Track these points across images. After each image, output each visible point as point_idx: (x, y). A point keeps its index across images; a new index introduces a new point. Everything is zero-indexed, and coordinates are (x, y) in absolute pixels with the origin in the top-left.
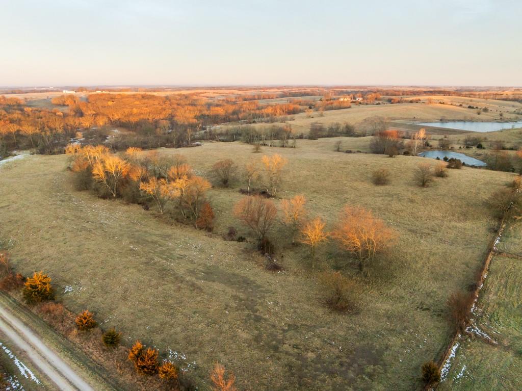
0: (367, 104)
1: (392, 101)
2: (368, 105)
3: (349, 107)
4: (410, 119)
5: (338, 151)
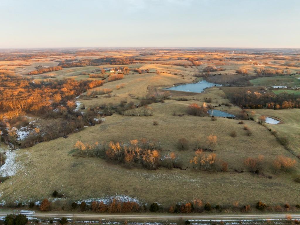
4: (163, 86)
5: (174, 115)
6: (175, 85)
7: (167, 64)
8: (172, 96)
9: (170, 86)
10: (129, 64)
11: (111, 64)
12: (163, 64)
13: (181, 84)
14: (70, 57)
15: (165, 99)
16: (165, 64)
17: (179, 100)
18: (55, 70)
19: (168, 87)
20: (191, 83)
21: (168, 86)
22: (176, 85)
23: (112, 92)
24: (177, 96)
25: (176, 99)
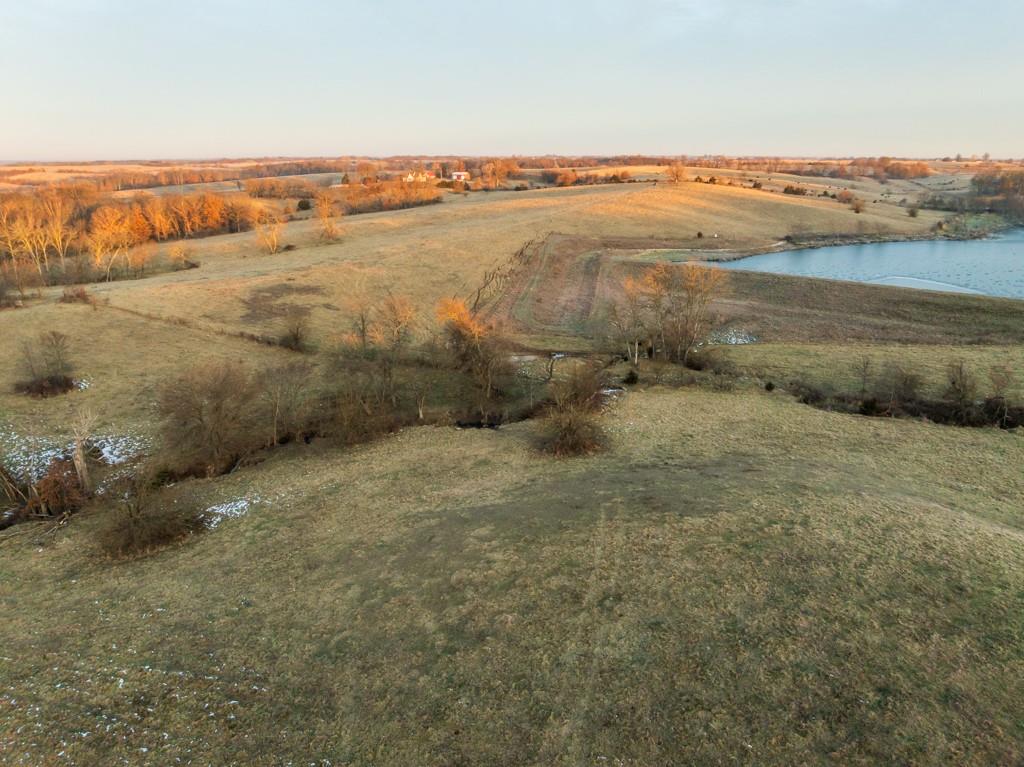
0: (486, 190)
1: (559, 180)
2: (492, 194)
3: (437, 201)
4: (686, 240)
6: (788, 239)
8: (759, 337)
9: (750, 248)
13: (844, 237)
15: (645, 369)
17: (870, 408)
19: (721, 253)
20: (931, 239)
21: (723, 241)
22: (798, 241)
24: (826, 335)
25: (818, 377)
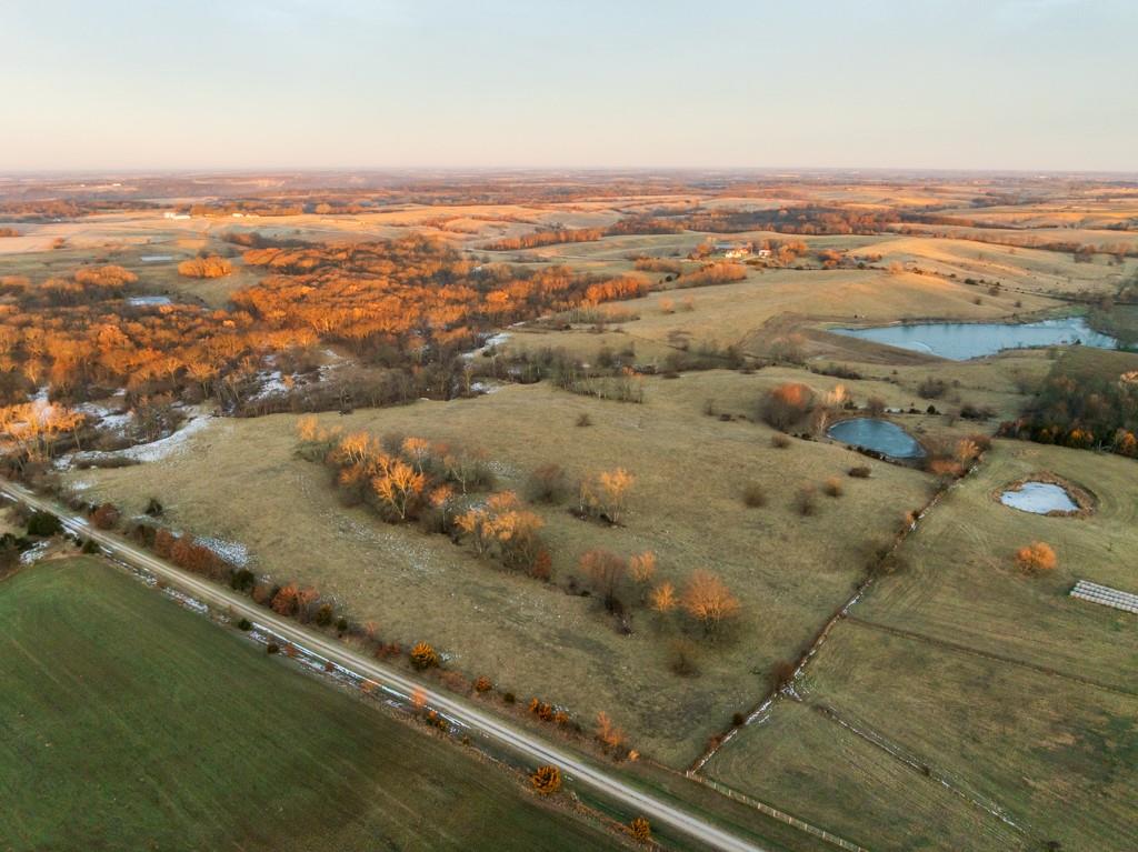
0: (777, 268)
1: (826, 263)
2: (779, 272)
3: (743, 279)
4: (850, 318)
5: (710, 413)
6: (905, 320)
7: (1007, 242)
10: (847, 233)
11: (778, 230)
12: (988, 239)
14: (688, 202)
16: (999, 241)
18: (574, 238)
19: (858, 325)
21: (866, 320)
22: (911, 323)
23: (638, 319)
